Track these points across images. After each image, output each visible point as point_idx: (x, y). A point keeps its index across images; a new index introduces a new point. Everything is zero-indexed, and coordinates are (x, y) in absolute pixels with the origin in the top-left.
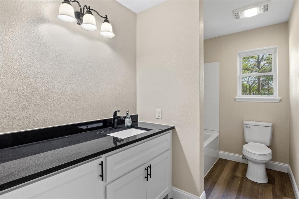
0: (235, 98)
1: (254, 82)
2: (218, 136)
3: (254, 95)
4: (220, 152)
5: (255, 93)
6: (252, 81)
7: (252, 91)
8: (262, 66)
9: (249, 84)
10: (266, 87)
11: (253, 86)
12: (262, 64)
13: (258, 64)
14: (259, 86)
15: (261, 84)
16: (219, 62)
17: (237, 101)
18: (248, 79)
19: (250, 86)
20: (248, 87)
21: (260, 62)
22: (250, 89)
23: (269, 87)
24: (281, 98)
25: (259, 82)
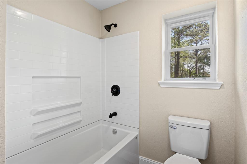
0: (159, 82)
1: (193, 68)
2: (137, 135)
3: (193, 77)
4: (140, 158)
5: (193, 76)
6: (192, 67)
7: (192, 75)
8: (199, 55)
9: (189, 69)
10: (202, 71)
11: (192, 70)
12: (199, 53)
13: (196, 53)
14: (196, 70)
15: (198, 68)
16: (139, 31)
17: (161, 86)
18: (189, 65)
19: (190, 71)
20: (189, 71)
21: (198, 52)
22: (190, 73)
23: (203, 72)
24: (222, 83)
25: (196, 68)
